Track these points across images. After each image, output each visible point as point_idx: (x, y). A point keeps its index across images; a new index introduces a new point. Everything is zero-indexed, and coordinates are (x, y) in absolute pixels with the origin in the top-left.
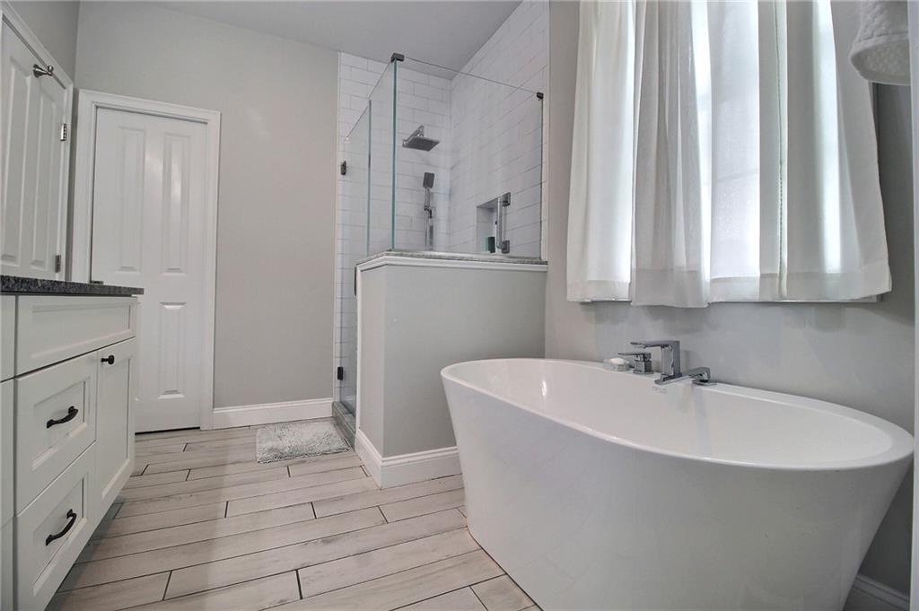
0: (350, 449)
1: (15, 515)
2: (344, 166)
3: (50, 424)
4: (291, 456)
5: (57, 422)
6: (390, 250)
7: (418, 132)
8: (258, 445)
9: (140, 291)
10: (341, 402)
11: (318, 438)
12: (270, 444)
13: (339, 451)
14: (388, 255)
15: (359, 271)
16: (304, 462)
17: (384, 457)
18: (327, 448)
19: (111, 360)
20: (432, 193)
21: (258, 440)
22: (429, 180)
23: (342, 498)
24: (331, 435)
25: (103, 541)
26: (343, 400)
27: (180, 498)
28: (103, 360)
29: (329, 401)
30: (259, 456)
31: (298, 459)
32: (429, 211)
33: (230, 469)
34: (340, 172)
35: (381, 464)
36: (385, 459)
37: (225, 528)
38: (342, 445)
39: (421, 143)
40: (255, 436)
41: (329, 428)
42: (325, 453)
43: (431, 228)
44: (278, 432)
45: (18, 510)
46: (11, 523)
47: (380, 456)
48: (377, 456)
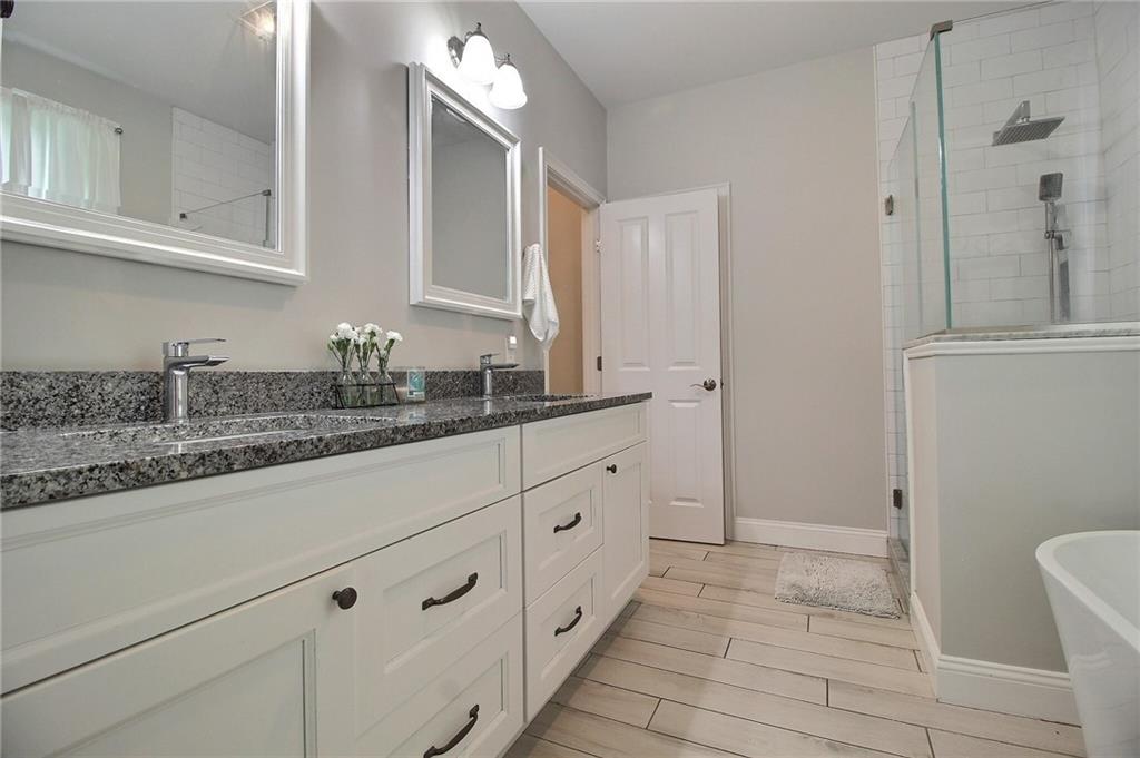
0: (904, 616)
1: (524, 607)
2: (890, 202)
3: (557, 529)
4: (813, 602)
5: (562, 529)
6: (943, 332)
7: (1017, 116)
8: (779, 574)
9: (649, 396)
10: (900, 540)
11: (859, 587)
12: (792, 577)
13: (884, 615)
14: (937, 340)
15: (906, 361)
16: (831, 616)
17: (942, 653)
18: (867, 605)
19: (613, 469)
20: (1063, 206)
21: (781, 569)
22: (1050, 186)
23: (871, 691)
24: (877, 587)
25: (618, 638)
26: (903, 537)
27: (687, 617)
28: (608, 469)
29: (883, 535)
30: (778, 591)
31: (824, 609)
32: (1056, 239)
33: (744, 597)
34: (884, 212)
35: (937, 663)
36: (944, 657)
37: (721, 670)
38: (892, 607)
39: (1026, 130)
40: (779, 561)
41: (874, 574)
42: (862, 612)
43: (1064, 267)
44: (807, 563)
45: (527, 603)
46: (521, 614)
47: (939, 652)
48: (933, 647)
